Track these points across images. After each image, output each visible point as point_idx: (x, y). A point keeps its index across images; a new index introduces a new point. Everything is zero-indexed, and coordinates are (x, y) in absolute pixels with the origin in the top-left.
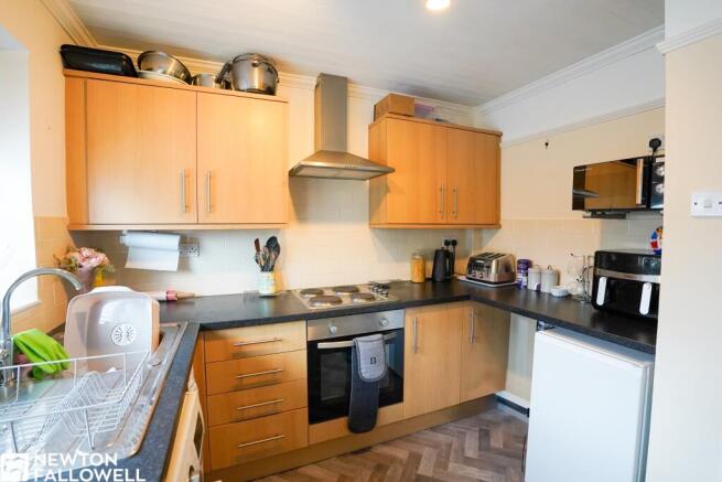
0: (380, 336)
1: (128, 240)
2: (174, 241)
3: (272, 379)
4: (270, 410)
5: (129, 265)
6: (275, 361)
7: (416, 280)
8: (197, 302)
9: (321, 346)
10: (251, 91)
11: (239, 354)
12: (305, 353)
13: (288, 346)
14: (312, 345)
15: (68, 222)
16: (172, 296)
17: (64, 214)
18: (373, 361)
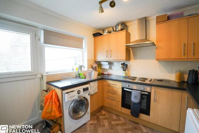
0: (140, 91)
1: (102, 63)
2: (107, 63)
3: (114, 93)
4: (114, 99)
5: (102, 67)
6: (115, 89)
7: (176, 81)
8: (112, 75)
9: (125, 89)
10: (119, 31)
11: (109, 85)
12: (121, 89)
13: (118, 87)
14: (123, 88)
15: (94, 60)
16: (108, 74)
17: (93, 59)
18: (136, 97)
